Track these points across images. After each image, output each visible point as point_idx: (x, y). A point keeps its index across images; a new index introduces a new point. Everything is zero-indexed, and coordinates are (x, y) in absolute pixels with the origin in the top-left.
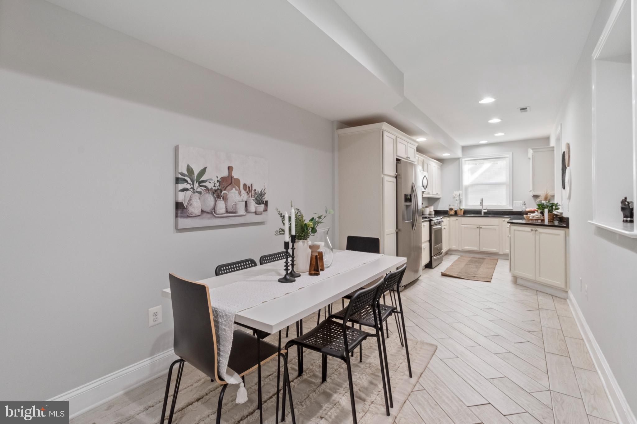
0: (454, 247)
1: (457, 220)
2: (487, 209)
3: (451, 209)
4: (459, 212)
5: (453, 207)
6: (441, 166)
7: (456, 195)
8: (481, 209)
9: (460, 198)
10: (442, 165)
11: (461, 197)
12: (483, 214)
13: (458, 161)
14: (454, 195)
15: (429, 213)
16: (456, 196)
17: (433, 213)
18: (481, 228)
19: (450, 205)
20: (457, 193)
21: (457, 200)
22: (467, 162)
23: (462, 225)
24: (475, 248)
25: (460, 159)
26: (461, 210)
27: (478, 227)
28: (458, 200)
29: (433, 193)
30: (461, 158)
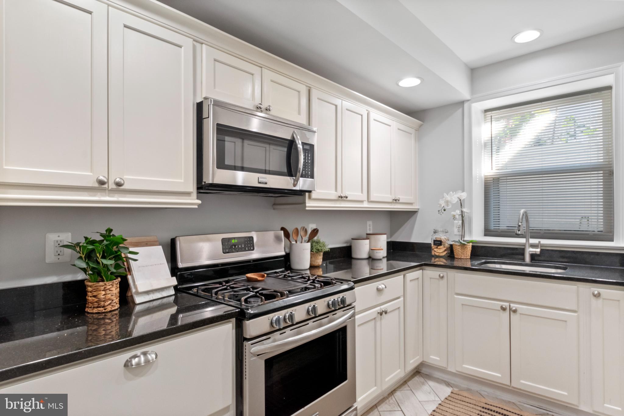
0: (434, 359)
1: (443, 277)
2: (542, 246)
3: (438, 243)
4: (458, 251)
5: (442, 237)
6: (418, 129)
7: (447, 202)
8: (524, 245)
9: (462, 211)
10: (421, 126)
11: (464, 210)
12: (528, 259)
13: (460, 111)
14: (442, 203)
15: (369, 253)
16: (448, 205)
17: (383, 253)
18: (515, 311)
19: (435, 232)
20: (454, 198)
21: (454, 218)
22: (489, 114)
23: (455, 296)
24: (495, 375)
25: (466, 105)
26: (463, 246)
27: (504, 309)
28: (457, 217)
29: (372, 199)
30: (468, 100)
